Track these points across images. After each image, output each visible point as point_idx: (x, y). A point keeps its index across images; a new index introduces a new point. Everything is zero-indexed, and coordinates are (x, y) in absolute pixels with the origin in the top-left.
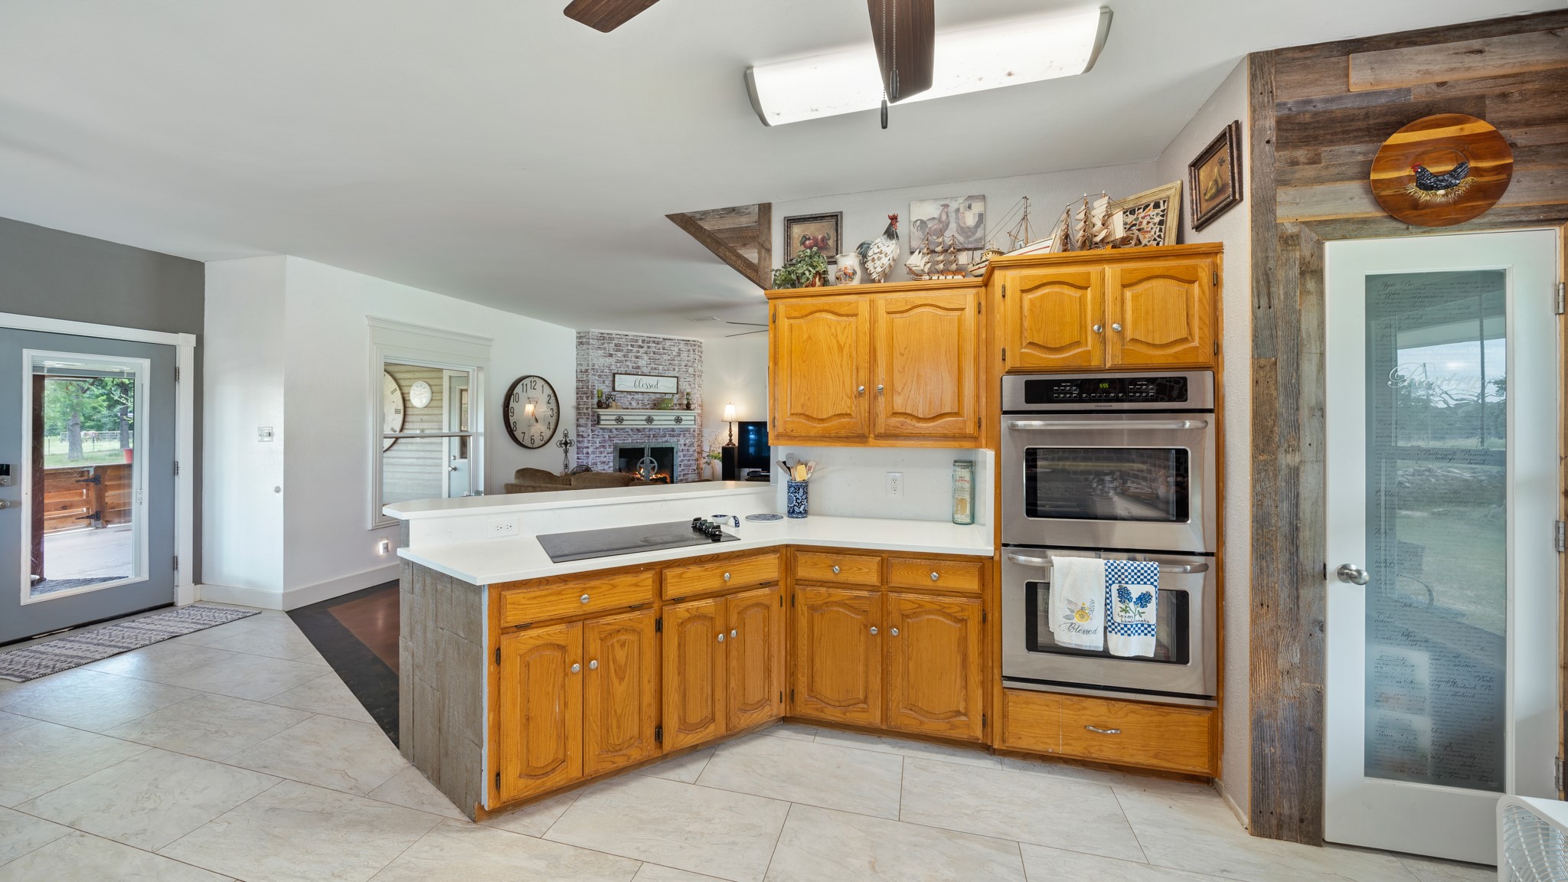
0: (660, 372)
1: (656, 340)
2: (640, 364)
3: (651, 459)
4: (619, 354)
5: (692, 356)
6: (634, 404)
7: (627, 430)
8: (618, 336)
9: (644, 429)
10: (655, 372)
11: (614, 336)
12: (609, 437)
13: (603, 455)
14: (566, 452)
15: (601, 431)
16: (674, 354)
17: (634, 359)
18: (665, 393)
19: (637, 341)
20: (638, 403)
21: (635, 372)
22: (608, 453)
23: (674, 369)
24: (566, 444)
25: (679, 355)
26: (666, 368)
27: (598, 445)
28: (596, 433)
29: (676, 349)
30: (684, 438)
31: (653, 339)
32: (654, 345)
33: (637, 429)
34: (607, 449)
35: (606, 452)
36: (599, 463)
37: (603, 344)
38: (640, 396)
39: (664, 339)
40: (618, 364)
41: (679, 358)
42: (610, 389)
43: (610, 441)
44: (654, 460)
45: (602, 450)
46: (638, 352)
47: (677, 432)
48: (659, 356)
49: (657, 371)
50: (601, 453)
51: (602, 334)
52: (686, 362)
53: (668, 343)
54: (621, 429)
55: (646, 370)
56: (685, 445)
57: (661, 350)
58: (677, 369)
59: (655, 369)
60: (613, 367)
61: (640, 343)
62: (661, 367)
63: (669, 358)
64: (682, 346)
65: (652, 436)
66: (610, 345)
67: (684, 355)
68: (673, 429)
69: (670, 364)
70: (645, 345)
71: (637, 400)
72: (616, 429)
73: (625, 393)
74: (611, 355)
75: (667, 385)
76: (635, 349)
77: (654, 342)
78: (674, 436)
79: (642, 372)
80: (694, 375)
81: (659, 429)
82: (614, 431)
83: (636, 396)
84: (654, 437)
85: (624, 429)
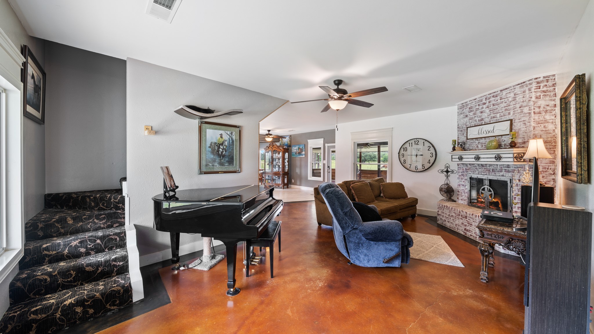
0: (498, 119)
1: (495, 94)
2: (483, 117)
3: (490, 188)
4: (471, 114)
5: (528, 96)
6: (480, 146)
7: (475, 165)
8: (471, 102)
9: (486, 164)
10: (494, 120)
11: (468, 103)
12: (466, 170)
13: (463, 180)
14: (447, 177)
15: (462, 165)
16: (510, 99)
17: (480, 114)
18: (502, 136)
19: (482, 100)
20: (482, 146)
21: (480, 123)
22: (465, 180)
23: (509, 114)
24: (447, 172)
25: (514, 99)
26: (502, 114)
27: (460, 174)
28: (460, 166)
29: (512, 95)
30: (519, 174)
31: (492, 95)
32: (493, 99)
33: (482, 165)
34: (465, 177)
35: (464, 179)
36: (461, 185)
37: (463, 110)
38: (483, 141)
39: (501, 91)
40: (470, 121)
41: (514, 103)
42: (465, 139)
43: (467, 172)
44: (491, 189)
45: (462, 177)
46: (483, 108)
47: (511, 168)
48: (497, 106)
49: (495, 119)
50: (462, 179)
51: (462, 104)
52: (521, 104)
53: (504, 93)
54: (473, 164)
55: (487, 120)
56: (519, 180)
57: (499, 101)
58: (512, 113)
59: (494, 117)
60: (468, 123)
61: (484, 101)
62: (498, 115)
63: (505, 105)
64: (518, 90)
65: (491, 170)
66: (467, 109)
67: (519, 98)
68: (508, 165)
69: (506, 110)
70: (488, 101)
71: (482, 143)
72: (470, 164)
73: (474, 140)
74: (467, 116)
75: (503, 128)
76: (480, 107)
77: (493, 96)
78: (509, 172)
79: (485, 122)
80: (530, 113)
81: (497, 165)
82: (469, 165)
83: (481, 141)
84: (493, 171)
85: (474, 164)
